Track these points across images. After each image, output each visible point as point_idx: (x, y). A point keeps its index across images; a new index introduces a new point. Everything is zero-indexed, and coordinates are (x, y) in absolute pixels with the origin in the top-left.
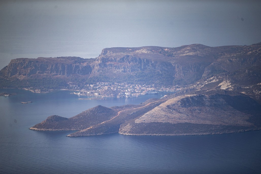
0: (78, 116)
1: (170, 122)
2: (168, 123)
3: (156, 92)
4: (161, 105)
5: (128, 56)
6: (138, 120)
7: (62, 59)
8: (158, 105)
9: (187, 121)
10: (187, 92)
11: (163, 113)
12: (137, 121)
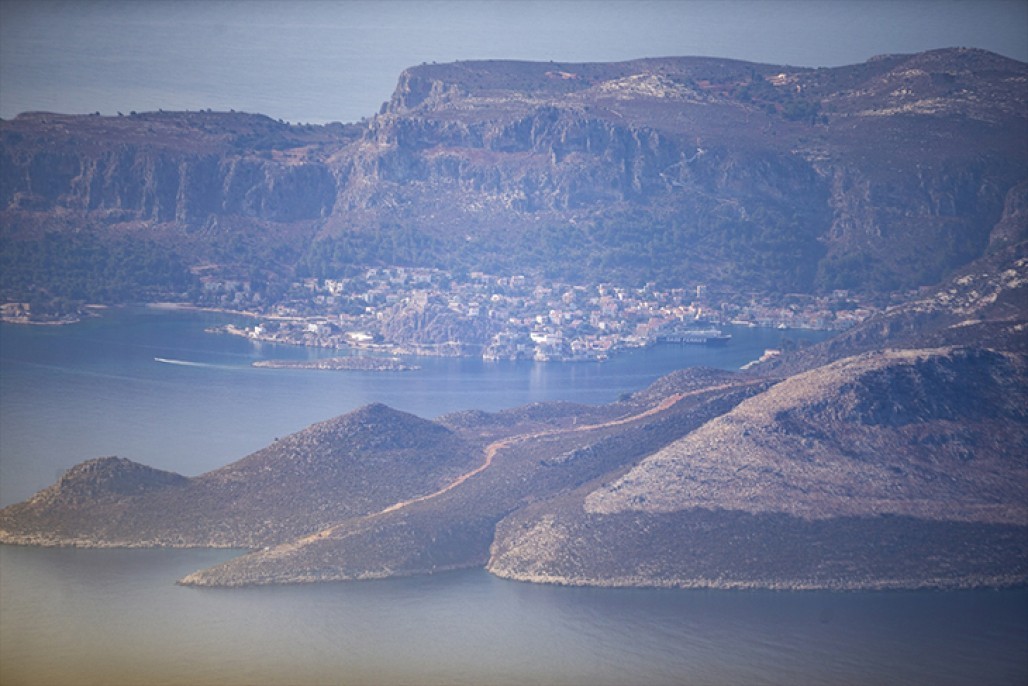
0: (250, 464)
1: (794, 507)
2: (783, 515)
3: (715, 332)
4: (741, 410)
5: (553, 115)
6: (601, 493)
7: (158, 126)
8: (723, 406)
9: (891, 506)
10: (899, 333)
11: (755, 458)
12: (600, 501)
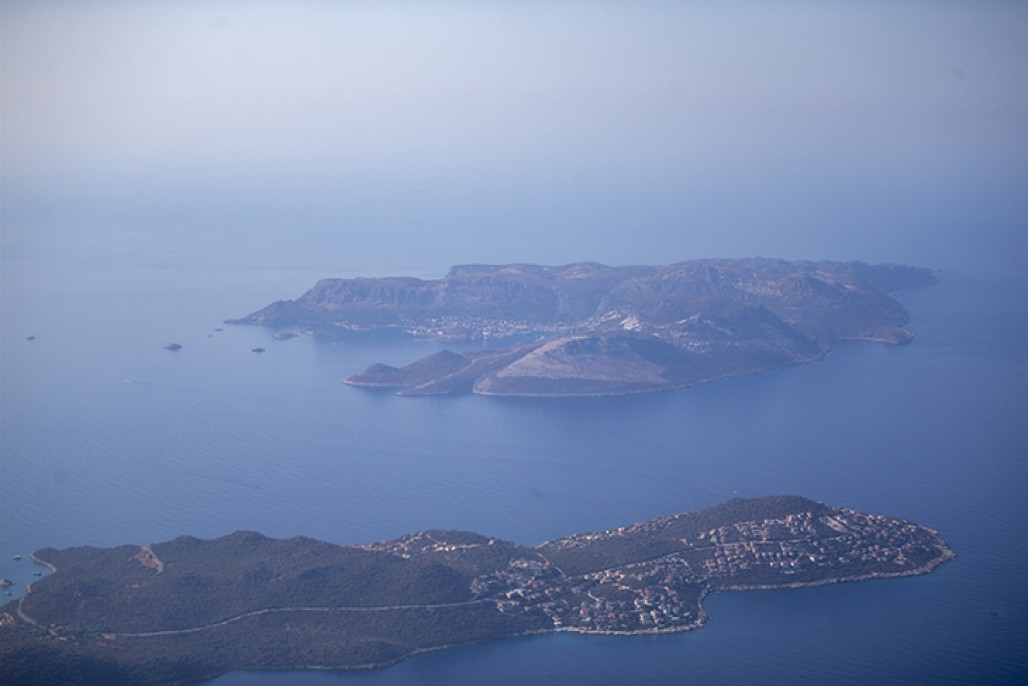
0: (413, 365)
1: (549, 376)
2: (546, 378)
3: (529, 332)
4: (536, 351)
5: (488, 278)
7: (390, 280)
8: (531, 350)
9: (573, 375)
10: (575, 332)
11: (539, 363)
12: (501, 374)
